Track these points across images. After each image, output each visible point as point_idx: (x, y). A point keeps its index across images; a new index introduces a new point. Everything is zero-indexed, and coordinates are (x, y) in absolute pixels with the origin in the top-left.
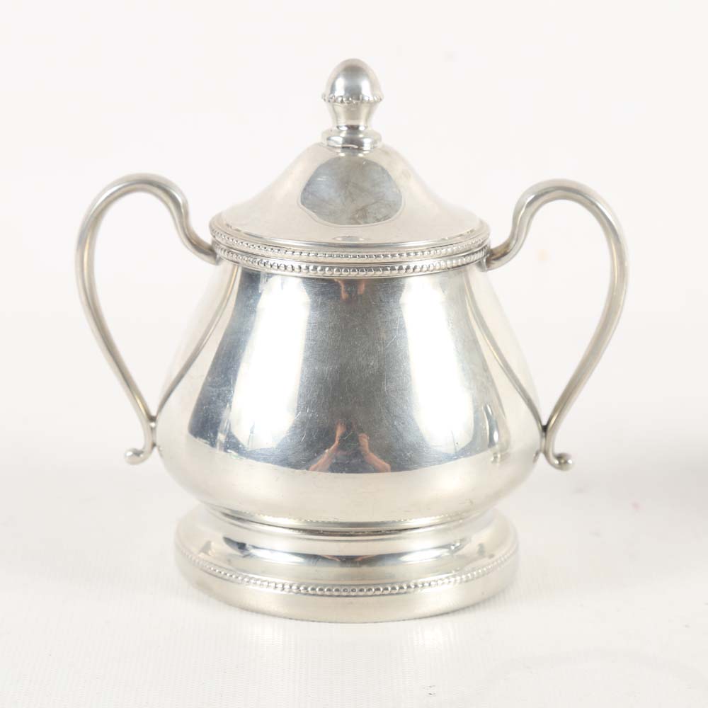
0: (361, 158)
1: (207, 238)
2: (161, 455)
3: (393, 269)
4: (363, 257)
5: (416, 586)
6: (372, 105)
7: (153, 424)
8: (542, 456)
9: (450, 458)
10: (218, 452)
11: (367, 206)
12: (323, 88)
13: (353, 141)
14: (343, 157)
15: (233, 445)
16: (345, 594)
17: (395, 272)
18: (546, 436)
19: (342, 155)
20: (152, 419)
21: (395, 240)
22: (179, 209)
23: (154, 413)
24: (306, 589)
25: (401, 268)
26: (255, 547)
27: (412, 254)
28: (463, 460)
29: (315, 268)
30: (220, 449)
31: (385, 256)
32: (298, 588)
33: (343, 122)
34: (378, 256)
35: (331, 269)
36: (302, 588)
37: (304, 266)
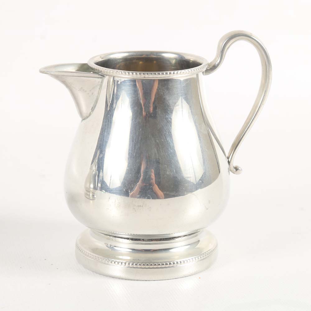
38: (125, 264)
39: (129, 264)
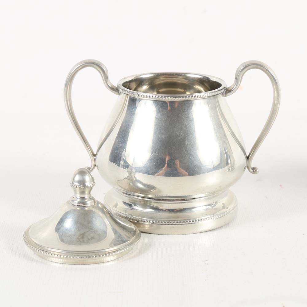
1: (115, 84)
5: (199, 220)
6: (90, 189)
7: (95, 157)
8: (247, 169)
9: (211, 170)
10: (121, 168)
12: (70, 179)
13: (82, 203)
15: (127, 166)
16: (171, 224)
17: (190, 98)
18: (248, 161)
19: (78, 209)
20: (95, 155)
23: (95, 153)
24: (156, 222)
25: (192, 97)
32: (153, 222)
33: (78, 196)
37: (154, 96)
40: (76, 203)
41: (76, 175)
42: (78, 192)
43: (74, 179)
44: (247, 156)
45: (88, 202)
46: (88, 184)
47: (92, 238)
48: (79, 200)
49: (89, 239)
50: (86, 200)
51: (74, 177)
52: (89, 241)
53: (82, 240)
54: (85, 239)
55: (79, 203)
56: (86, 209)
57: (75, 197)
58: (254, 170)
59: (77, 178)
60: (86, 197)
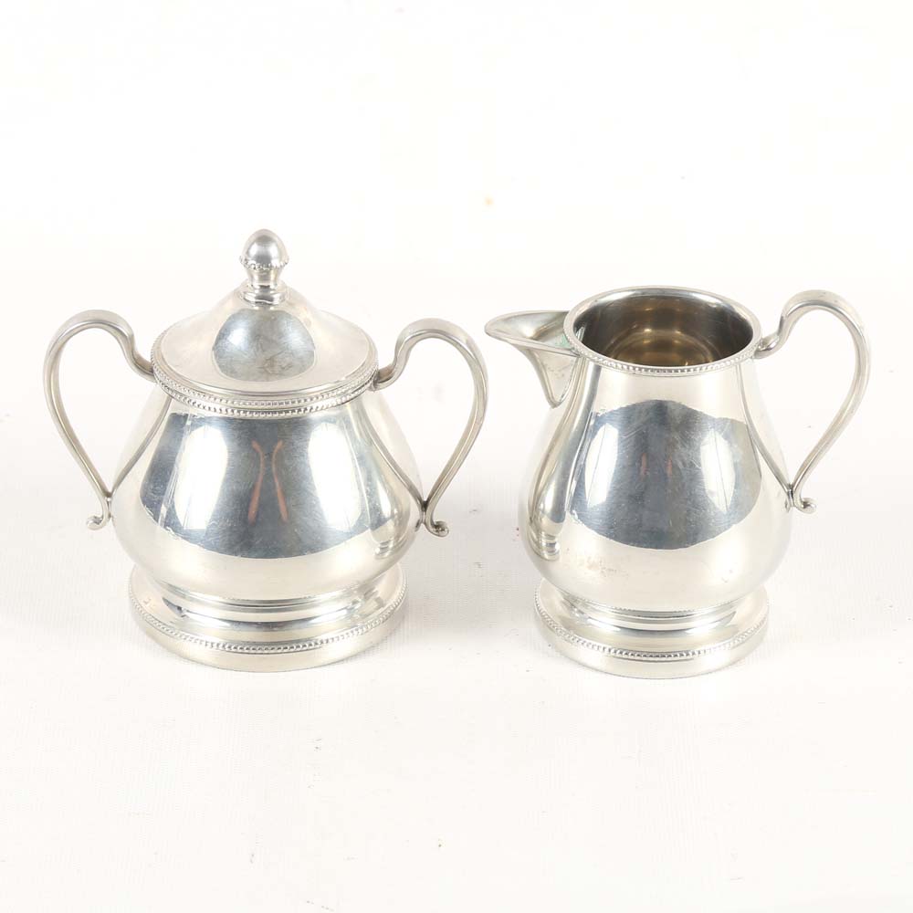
0: (272, 312)
1: (147, 357)
2: (114, 525)
3: (293, 411)
4: (269, 404)
5: (322, 642)
6: (278, 270)
7: (109, 500)
8: (422, 525)
10: (159, 528)
11: (274, 356)
12: (240, 252)
13: (265, 297)
14: (256, 311)
15: (171, 523)
16: (260, 652)
17: (295, 414)
18: (425, 511)
19: (257, 308)
20: (109, 495)
21: (295, 388)
22: (128, 341)
23: (110, 490)
24: (230, 647)
25: (300, 410)
26: (188, 611)
27: (309, 400)
28: (357, 537)
29: (233, 411)
30: (161, 525)
31: (287, 403)
32: (224, 646)
33: (257, 285)
34: (282, 404)
35: (245, 412)
36: (227, 646)
37: (224, 409)
38: (610, 650)
39: (615, 652)
40: (252, 297)
41: (253, 244)
42: (256, 277)
43: (248, 253)
44: (425, 500)
45: (275, 296)
46: (275, 263)
47: (290, 366)
48: (257, 292)
49: (283, 368)
50: (272, 292)
51: (249, 249)
52: (284, 371)
53: (269, 370)
54: (277, 369)
55: (258, 297)
56: (272, 308)
57: (250, 286)
58: (438, 527)
59: (255, 250)
60: (272, 287)
